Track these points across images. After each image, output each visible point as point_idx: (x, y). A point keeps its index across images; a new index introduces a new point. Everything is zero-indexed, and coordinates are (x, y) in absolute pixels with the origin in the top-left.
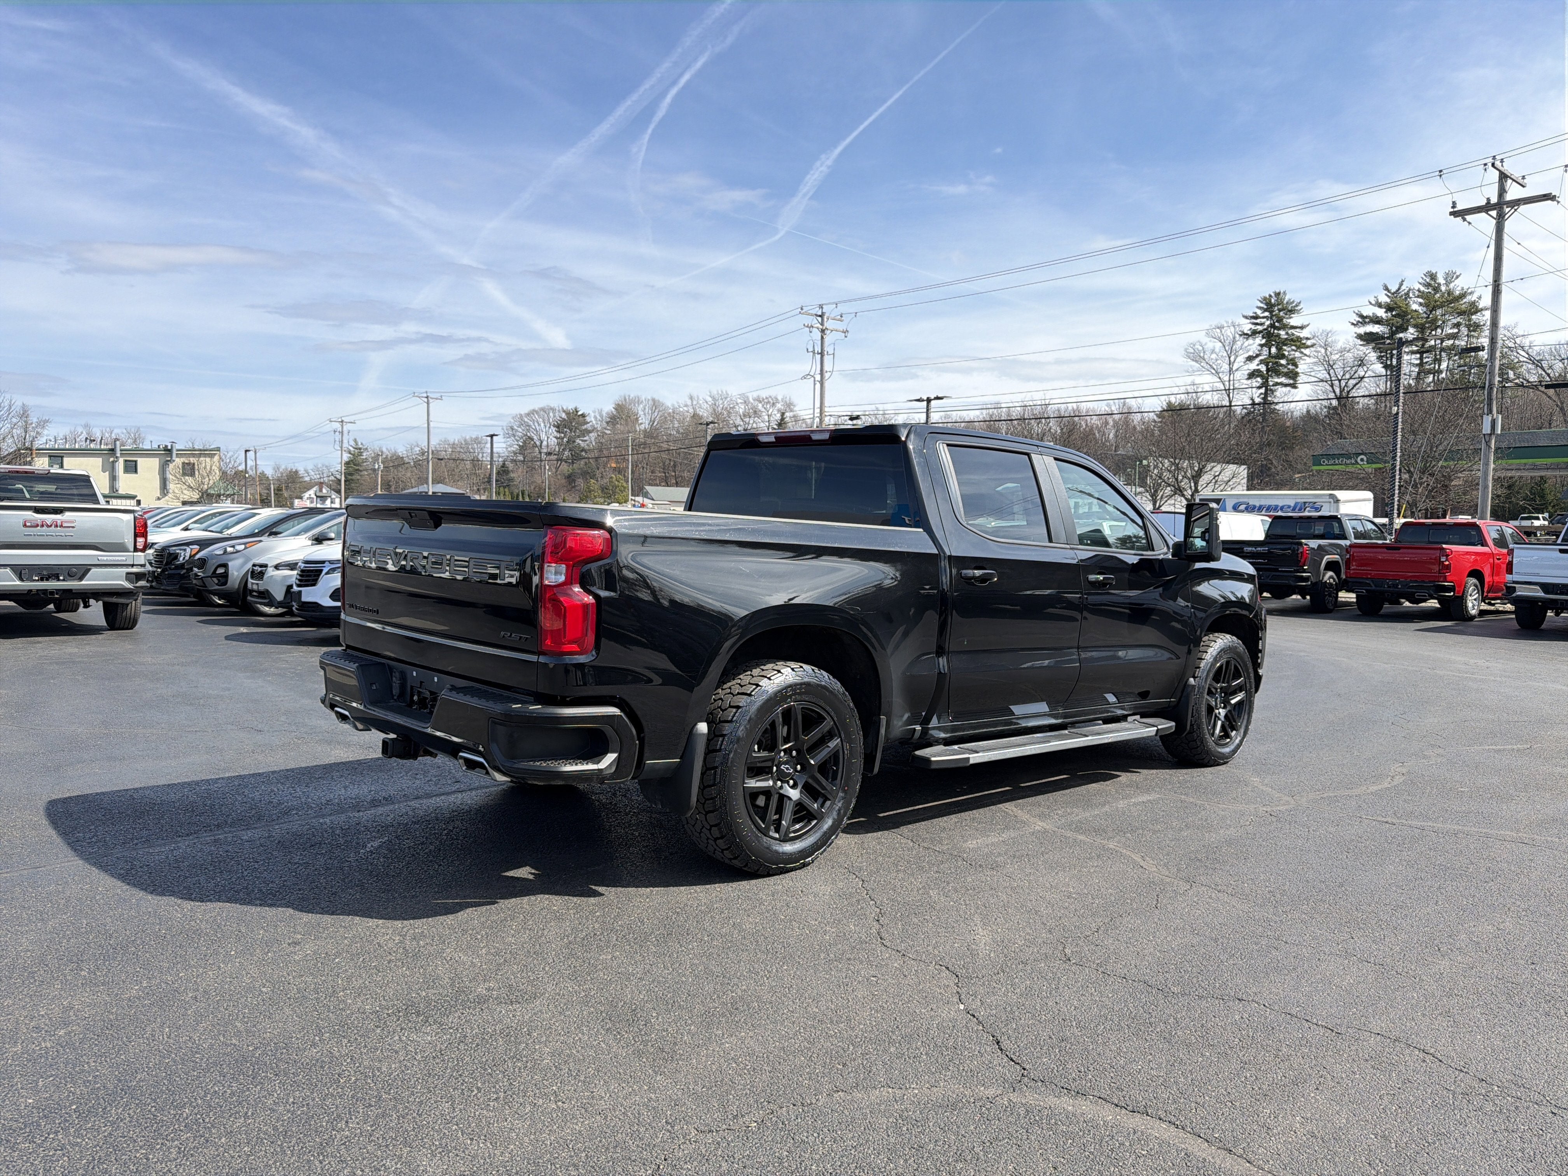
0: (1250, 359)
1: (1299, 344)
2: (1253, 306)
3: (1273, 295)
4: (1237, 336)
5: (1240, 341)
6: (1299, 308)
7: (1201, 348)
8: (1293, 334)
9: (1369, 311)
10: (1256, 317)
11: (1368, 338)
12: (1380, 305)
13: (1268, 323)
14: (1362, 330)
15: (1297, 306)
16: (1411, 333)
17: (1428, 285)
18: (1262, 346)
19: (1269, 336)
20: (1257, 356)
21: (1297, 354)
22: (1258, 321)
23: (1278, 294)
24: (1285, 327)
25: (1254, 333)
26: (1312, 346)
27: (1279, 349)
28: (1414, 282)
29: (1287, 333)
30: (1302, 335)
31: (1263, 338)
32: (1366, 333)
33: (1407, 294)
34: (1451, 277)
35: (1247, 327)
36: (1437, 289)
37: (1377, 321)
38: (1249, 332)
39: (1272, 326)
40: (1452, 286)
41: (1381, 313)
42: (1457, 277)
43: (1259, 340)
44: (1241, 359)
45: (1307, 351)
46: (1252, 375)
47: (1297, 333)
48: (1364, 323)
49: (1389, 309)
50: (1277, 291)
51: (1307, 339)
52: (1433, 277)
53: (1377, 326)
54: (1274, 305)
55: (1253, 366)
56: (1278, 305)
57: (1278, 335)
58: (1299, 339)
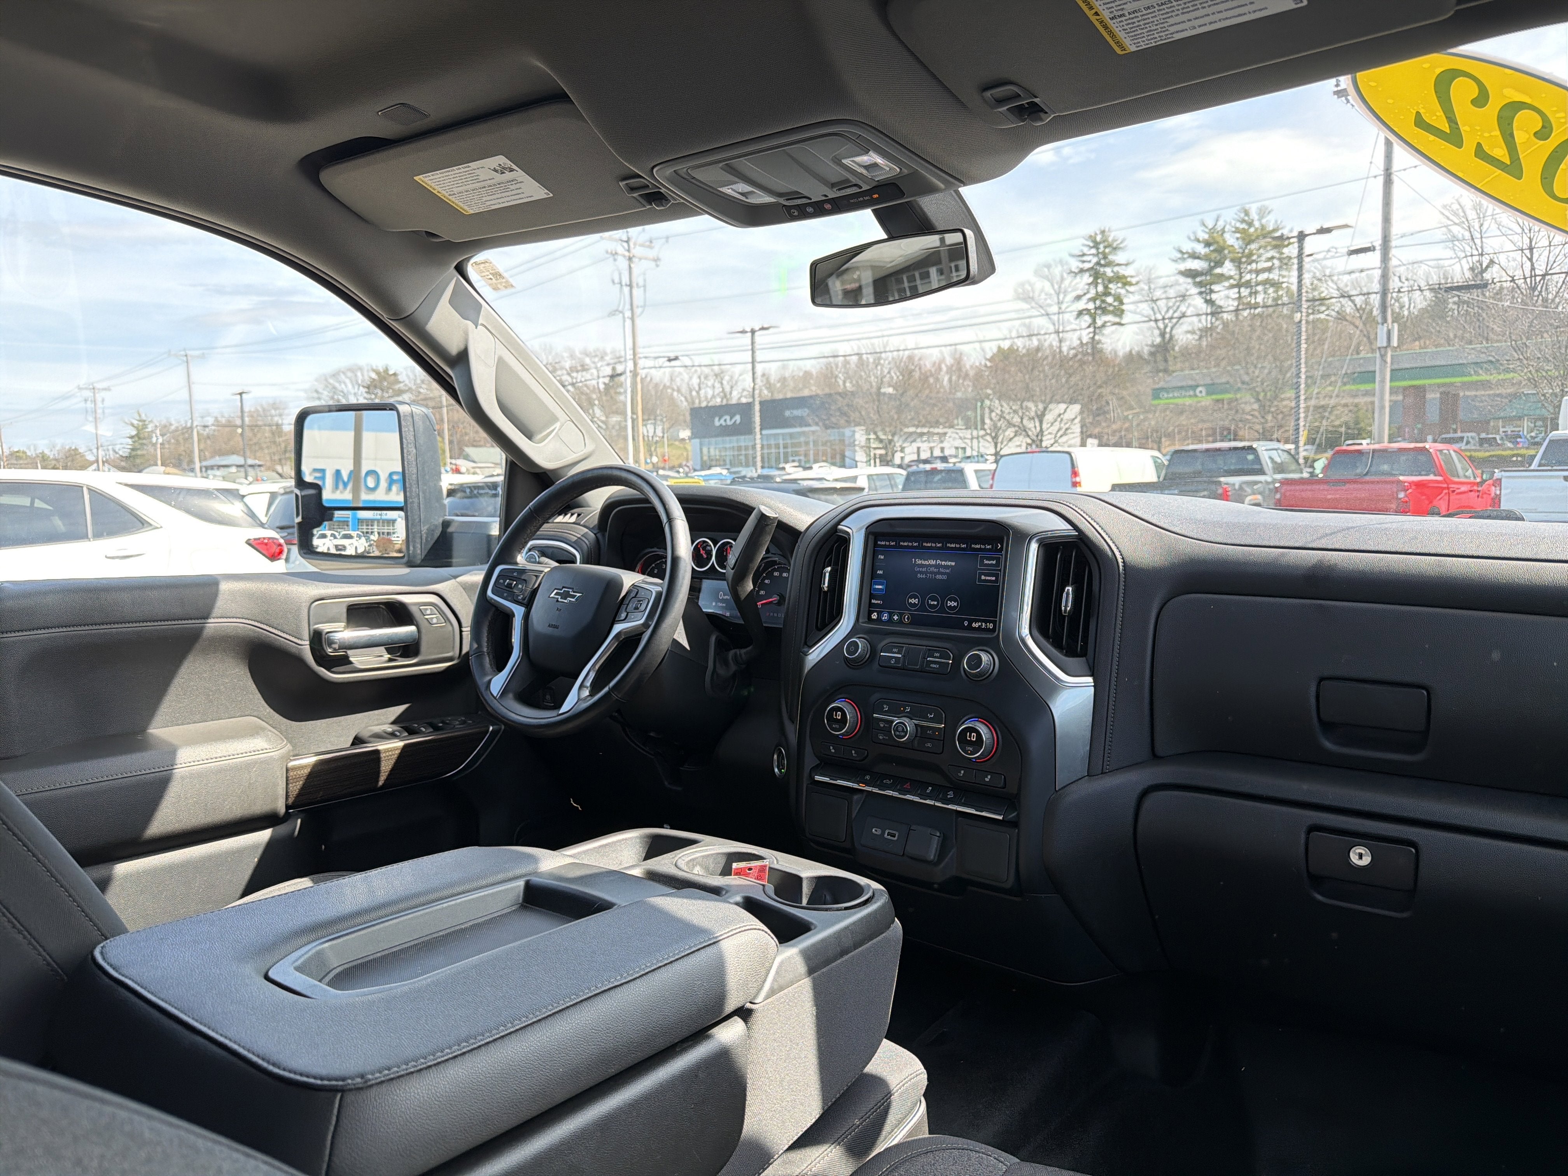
0: (1078, 298)
1: (1124, 282)
2: (1079, 245)
3: (1098, 232)
4: (1065, 275)
5: (1068, 279)
6: (1121, 246)
7: (1030, 288)
8: (1118, 272)
9: (1188, 247)
10: (1084, 255)
11: (1189, 273)
12: (1198, 241)
13: (1095, 260)
14: (1183, 266)
15: (1121, 243)
16: (1228, 268)
17: (1243, 221)
18: (1089, 284)
19: (1096, 275)
20: (1085, 294)
21: (1123, 291)
22: (1085, 258)
23: (1103, 232)
24: (1109, 264)
25: (1082, 271)
26: (1137, 283)
27: (1106, 287)
28: (1229, 218)
29: (1113, 271)
30: (1126, 273)
31: (1090, 276)
32: (1186, 270)
33: (1223, 231)
34: (1263, 212)
35: (1075, 265)
36: (1250, 224)
37: (1197, 257)
38: (1076, 271)
39: (1098, 263)
40: (1264, 221)
41: (1201, 249)
42: (1269, 212)
43: (1087, 278)
44: (1071, 296)
45: (1131, 289)
46: (1080, 313)
47: (1122, 271)
48: (1184, 259)
49: (1208, 244)
50: (1102, 229)
51: (1132, 277)
52: (1247, 213)
53: (1197, 261)
54: (1100, 243)
55: (1081, 305)
56: (1104, 241)
57: (1104, 274)
58: (1125, 277)
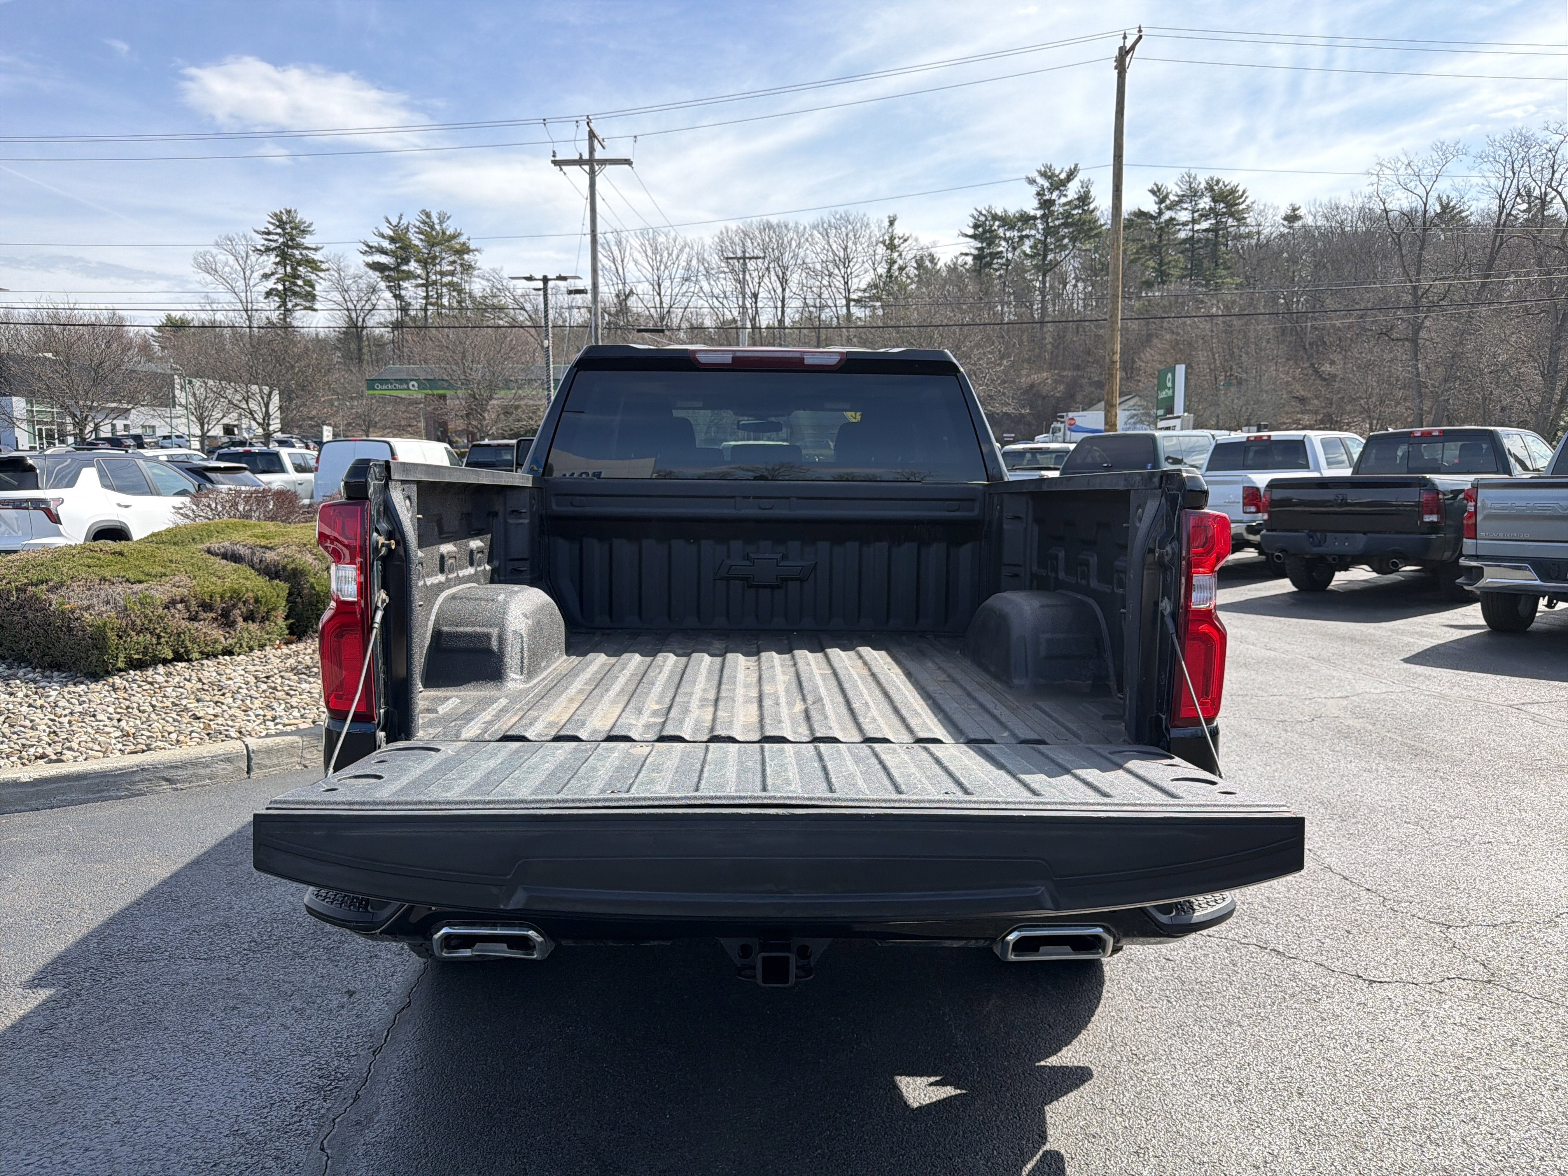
0: (266, 276)
1: (314, 266)
2: (265, 222)
3: (284, 212)
4: (251, 253)
5: (253, 257)
6: (310, 229)
7: (211, 259)
8: (307, 256)
9: (375, 241)
10: (269, 233)
11: (376, 267)
12: (383, 236)
13: (281, 240)
14: (370, 259)
15: (309, 226)
16: (413, 266)
17: (424, 223)
18: (277, 264)
19: (284, 257)
20: (273, 274)
21: (313, 277)
22: (271, 237)
23: (289, 212)
24: (298, 246)
25: (268, 250)
26: (328, 270)
27: (294, 269)
28: (412, 219)
29: (301, 254)
30: (316, 258)
31: (277, 256)
32: (374, 263)
33: (407, 228)
34: (443, 218)
35: (260, 241)
36: (432, 228)
37: (383, 252)
38: (262, 248)
39: (285, 244)
40: (444, 226)
41: (386, 244)
42: (448, 218)
43: (273, 258)
44: (257, 275)
45: (321, 274)
46: (268, 294)
47: (311, 255)
48: (372, 253)
49: (392, 240)
50: (288, 209)
51: (321, 262)
52: (428, 215)
53: (383, 256)
54: (286, 223)
55: (270, 284)
56: (291, 222)
57: (293, 255)
58: (314, 261)
